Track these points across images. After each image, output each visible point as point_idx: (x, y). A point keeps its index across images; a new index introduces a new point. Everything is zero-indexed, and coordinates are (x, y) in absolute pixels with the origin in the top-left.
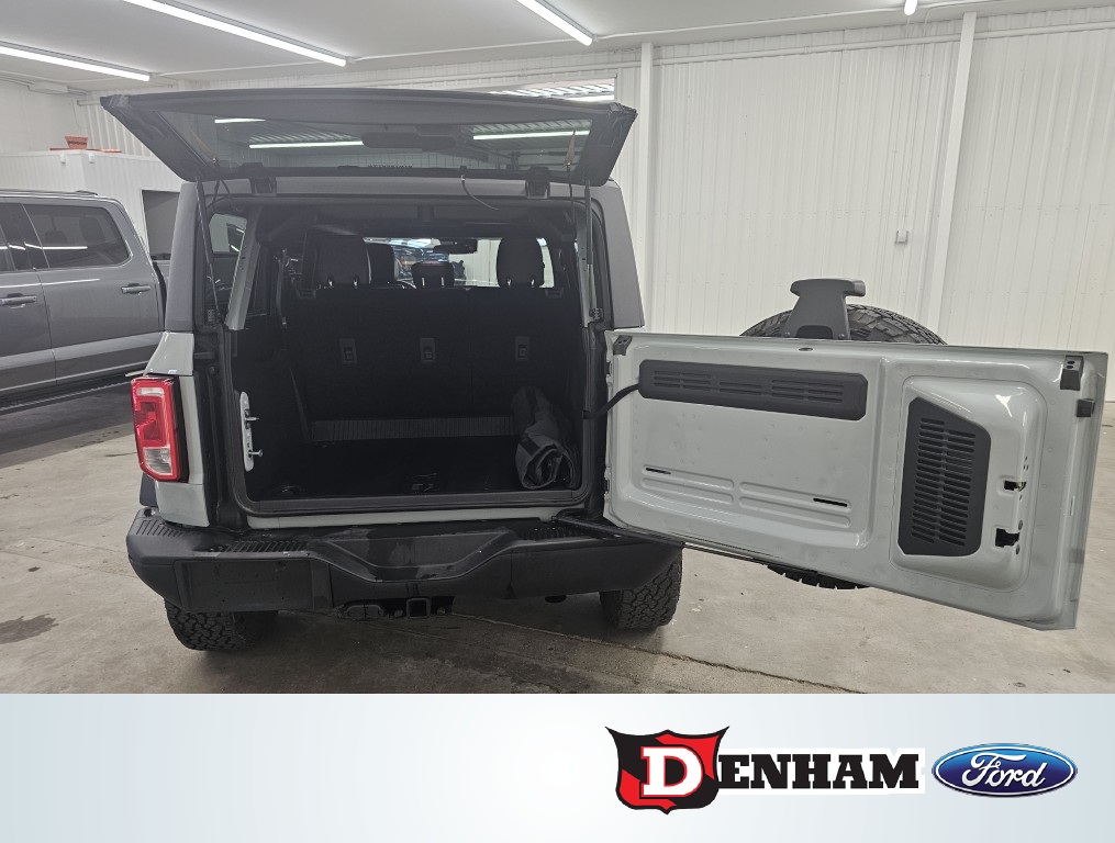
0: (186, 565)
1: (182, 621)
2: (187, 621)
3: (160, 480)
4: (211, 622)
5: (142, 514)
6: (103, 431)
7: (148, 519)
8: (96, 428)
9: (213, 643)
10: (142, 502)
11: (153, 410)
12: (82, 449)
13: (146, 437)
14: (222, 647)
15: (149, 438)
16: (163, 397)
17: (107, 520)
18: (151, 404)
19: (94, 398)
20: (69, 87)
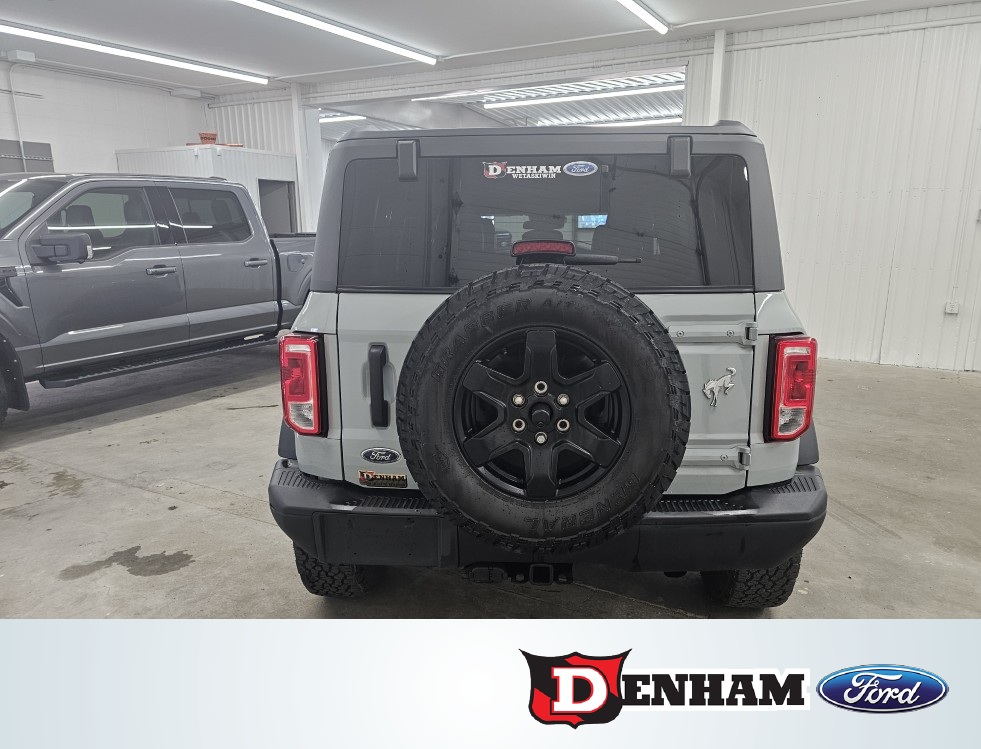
0: (324, 517)
1: (309, 567)
2: (314, 568)
3: (301, 433)
4: (335, 570)
5: (280, 465)
6: (224, 387)
7: (287, 470)
8: (218, 384)
9: (335, 590)
10: (280, 453)
11: (298, 366)
12: (209, 402)
13: (292, 393)
14: (341, 594)
15: (293, 392)
16: (309, 354)
17: (232, 466)
18: (298, 360)
19: (215, 358)
20: (202, 92)
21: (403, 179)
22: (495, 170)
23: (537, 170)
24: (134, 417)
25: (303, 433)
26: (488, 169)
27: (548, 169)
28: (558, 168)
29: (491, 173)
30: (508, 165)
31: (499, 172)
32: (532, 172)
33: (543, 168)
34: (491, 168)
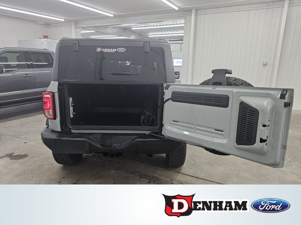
0: (55, 141)
1: (56, 156)
4: (63, 157)
5: (46, 128)
9: (64, 162)
10: (46, 125)
14: (66, 164)
16: (50, 97)
20: (45, 23)
21: (75, 51)
22: (99, 50)
23: (110, 50)
24: (19, 119)
25: (50, 119)
26: (97, 49)
27: (113, 50)
28: (116, 49)
29: (98, 50)
30: (102, 48)
31: (100, 50)
32: (109, 50)
33: (111, 49)
34: (98, 49)
